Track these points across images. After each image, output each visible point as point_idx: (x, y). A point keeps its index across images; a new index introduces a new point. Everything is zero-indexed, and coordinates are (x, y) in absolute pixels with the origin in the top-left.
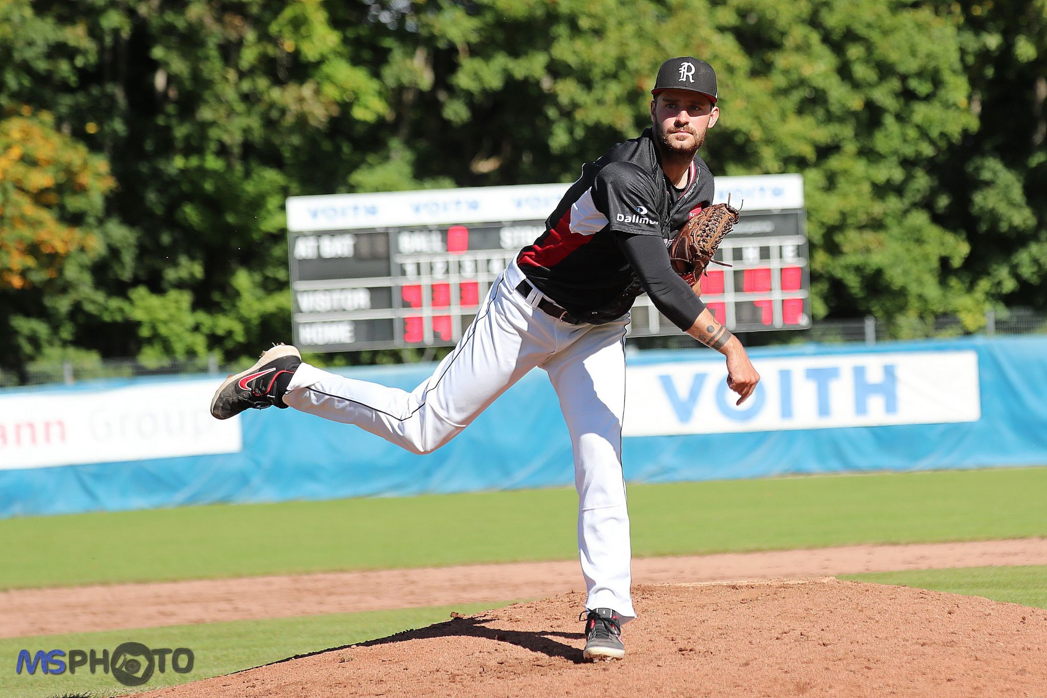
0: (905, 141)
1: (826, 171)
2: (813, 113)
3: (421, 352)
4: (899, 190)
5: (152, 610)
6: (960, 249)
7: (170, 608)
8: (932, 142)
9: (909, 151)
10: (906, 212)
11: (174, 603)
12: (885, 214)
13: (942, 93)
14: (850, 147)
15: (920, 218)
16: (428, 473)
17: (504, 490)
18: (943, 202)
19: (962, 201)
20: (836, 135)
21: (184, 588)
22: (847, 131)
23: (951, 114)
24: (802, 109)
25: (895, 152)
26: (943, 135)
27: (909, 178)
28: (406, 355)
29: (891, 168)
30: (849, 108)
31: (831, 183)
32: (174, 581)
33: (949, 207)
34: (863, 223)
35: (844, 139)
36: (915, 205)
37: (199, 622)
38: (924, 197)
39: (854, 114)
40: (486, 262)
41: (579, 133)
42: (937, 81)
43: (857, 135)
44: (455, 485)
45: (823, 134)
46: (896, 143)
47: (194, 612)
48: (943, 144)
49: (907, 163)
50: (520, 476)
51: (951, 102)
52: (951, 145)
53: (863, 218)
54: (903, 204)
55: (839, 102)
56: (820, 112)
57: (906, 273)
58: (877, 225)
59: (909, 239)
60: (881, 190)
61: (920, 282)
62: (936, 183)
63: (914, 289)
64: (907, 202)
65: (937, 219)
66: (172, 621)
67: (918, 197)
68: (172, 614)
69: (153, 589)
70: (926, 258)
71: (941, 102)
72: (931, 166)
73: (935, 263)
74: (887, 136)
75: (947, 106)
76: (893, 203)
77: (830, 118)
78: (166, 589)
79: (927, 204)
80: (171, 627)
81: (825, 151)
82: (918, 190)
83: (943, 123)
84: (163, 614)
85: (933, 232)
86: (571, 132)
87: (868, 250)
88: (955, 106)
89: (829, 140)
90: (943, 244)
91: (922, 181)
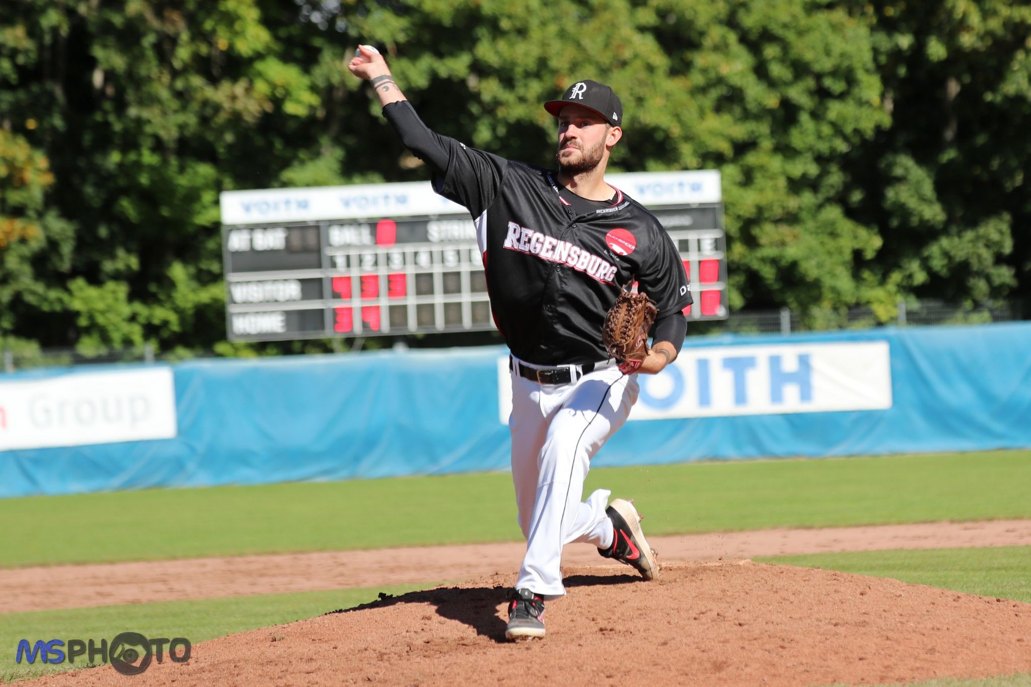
0: (820, 137)
1: (742, 166)
2: (730, 111)
3: (349, 343)
4: (813, 185)
5: (90, 591)
6: (873, 242)
7: (107, 589)
8: (846, 138)
9: (823, 147)
10: (820, 207)
11: (111, 583)
12: (800, 208)
13: (856, 91)
14: (767, 144)
15: (833, 213)
16: (357, 459)
17: (431, 475)
18: (856, 196)
19: (875, 195)
20: (753, 132)
21: (121, 570)
22: (763, 128)
23: (865, 111)
24: (719, 107)
25: (810, 149)
26: (857, 131)
27: (824, 173)
28: (336, 345)
29: (806, 163)
30: (765, 106)
31: (748, 178)
32: (112, 563)
33: (862, 201)
34: (778, 217)
35: (760, 136)
36: (829, 200)
37: (135, 602)
38: (838, 193)
39: (770, 112)
40: (413, 255)
41: (502, 131)
42: (849, 78)
43: (773, 133)
44: (383, 470)
45: (740, 131)
46: (811, 139)
47: (130, 592)
48: (856, 140)
49: (820, 159)
50: (446, 461)
51: (864, 99)
52: (864, 142)
53: (778, 212)
54: (817, 198)
55: (756, 100)
56: (737, 110)
57: (820, 266)
58: (791, 219)
59: (823, 233)
60: (796, 185)
61: (833, 275)
62: (849, 179)
63: (827, 281)
64: (821, 197)
65: (851, 213)
66: (109, 601)
67: (832, 193)
68: (110, 595)
69: (91, 570)
70: (840, 252)
71: (854, 99)
72: (845, 162)
73: (848, 256)
74: (801, 133)
75: (861, 103)
76: (808, 198)
77: (747, 116)
78: (104, 570)
79: (841, 199)
80: (108, 607)
81: (742, 148)
82: (832, 186)
83: (857, 120)
84: (100, 594)
85: (846, 226)
86: (494, 129)
87: (783, 244)
88: (868, 103)
89: (746, 137)
90: (856, 237)
91: (836, 178)
